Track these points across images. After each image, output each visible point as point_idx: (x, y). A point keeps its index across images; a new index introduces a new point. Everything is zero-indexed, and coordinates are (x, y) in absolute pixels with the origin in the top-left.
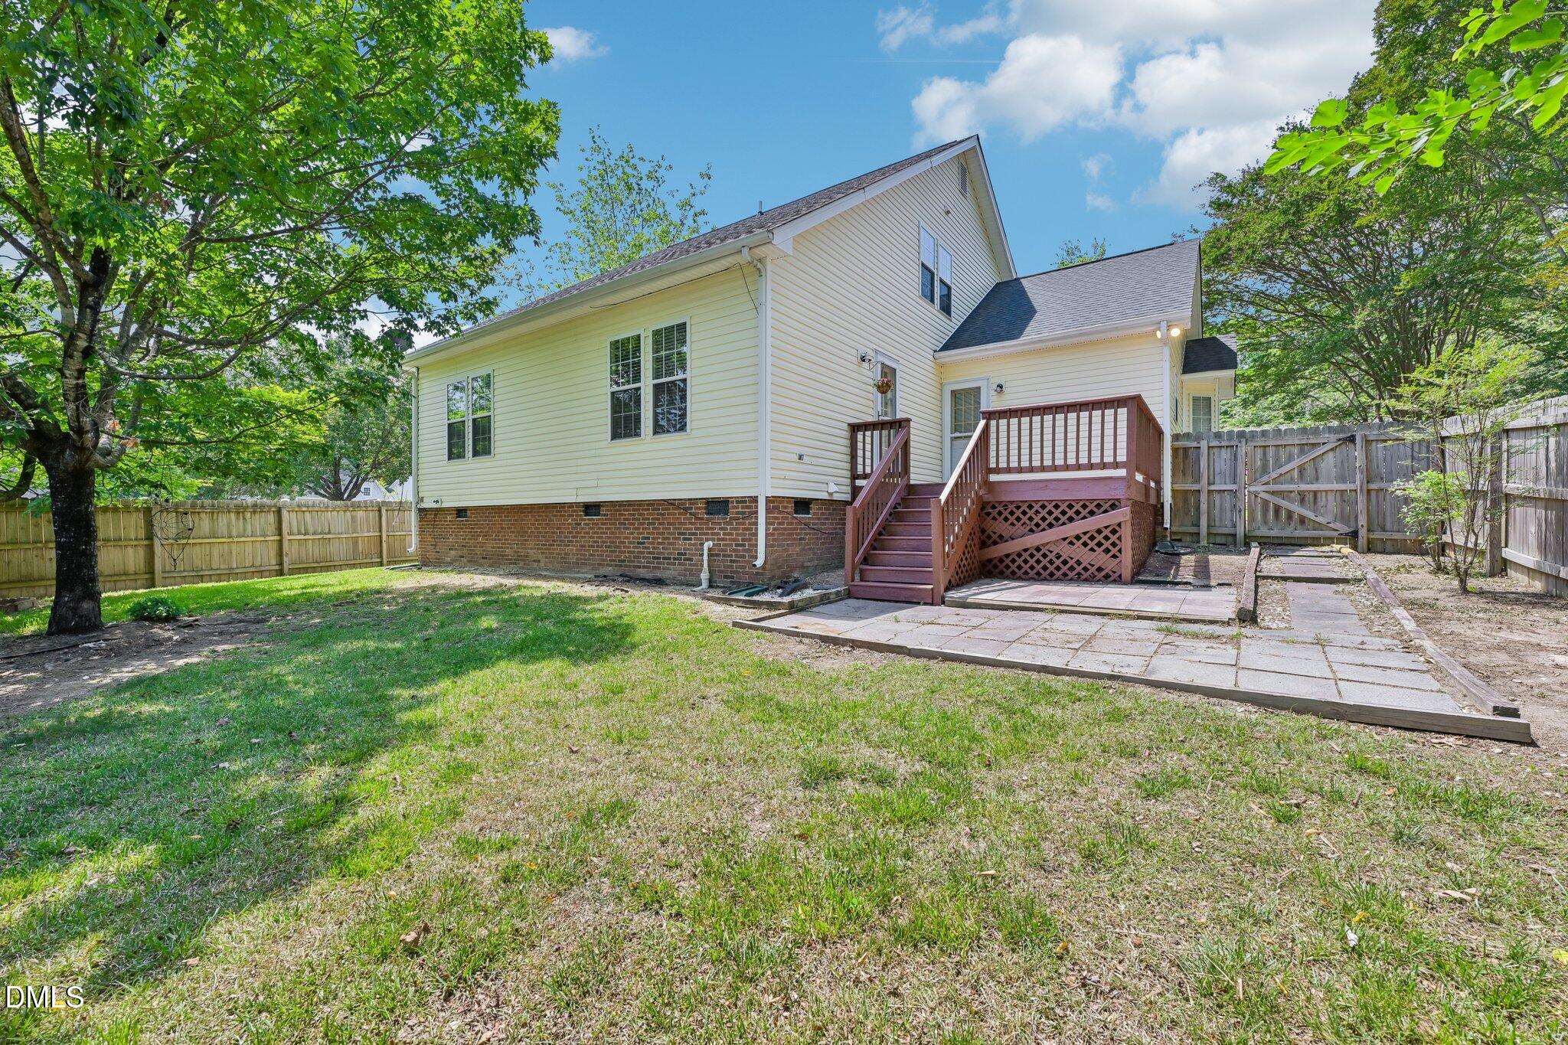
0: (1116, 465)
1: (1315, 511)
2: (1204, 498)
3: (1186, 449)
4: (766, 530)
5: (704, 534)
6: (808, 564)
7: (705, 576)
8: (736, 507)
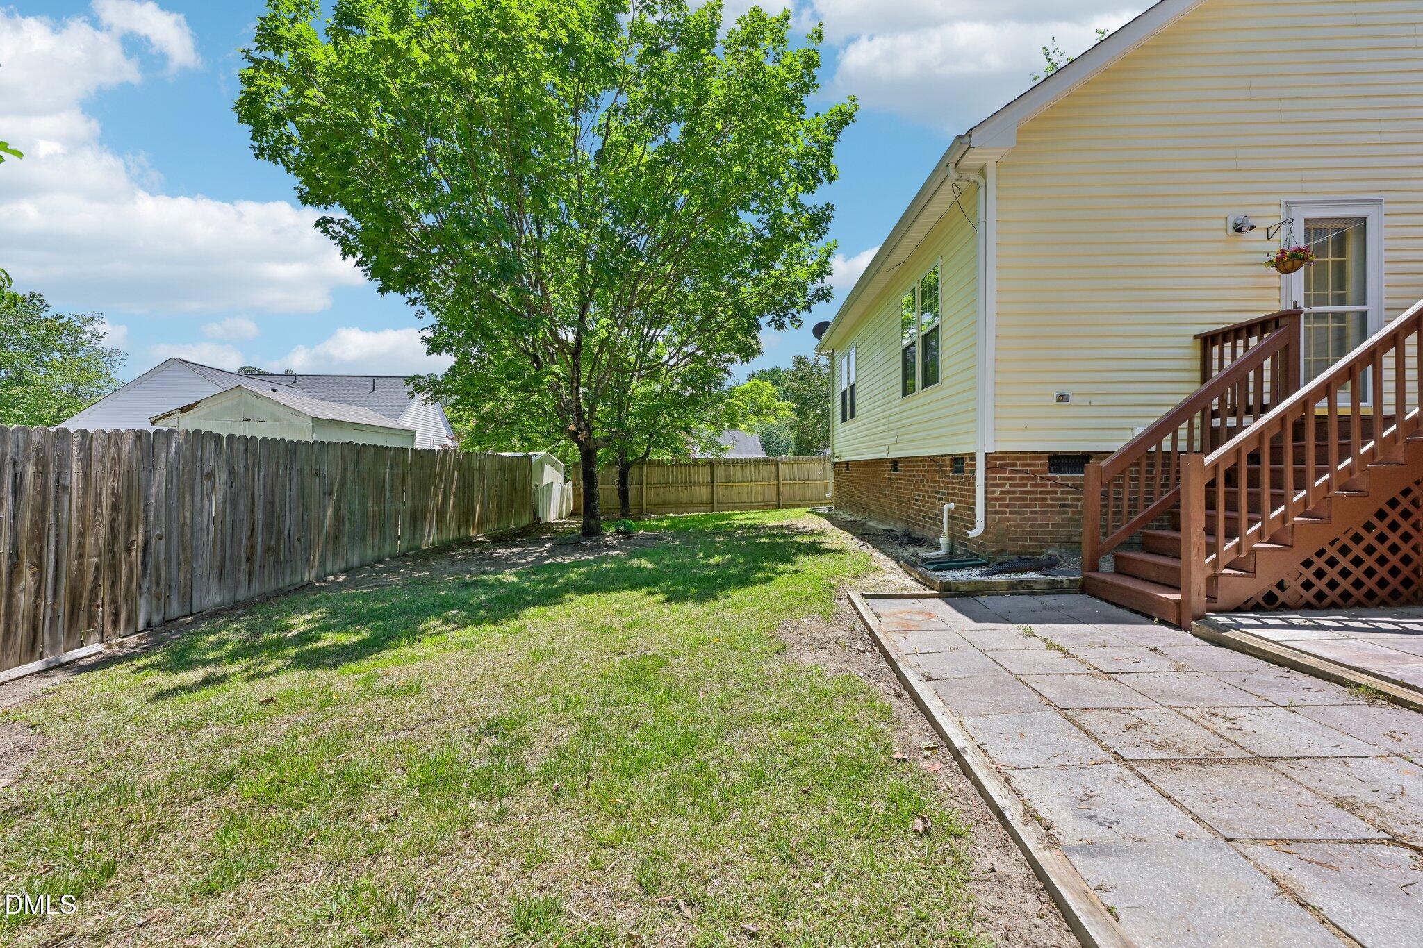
4: (986, 492)
5: (950, 494)
6: (1076, 539)
7: (944, 540)
8: (968, 465)
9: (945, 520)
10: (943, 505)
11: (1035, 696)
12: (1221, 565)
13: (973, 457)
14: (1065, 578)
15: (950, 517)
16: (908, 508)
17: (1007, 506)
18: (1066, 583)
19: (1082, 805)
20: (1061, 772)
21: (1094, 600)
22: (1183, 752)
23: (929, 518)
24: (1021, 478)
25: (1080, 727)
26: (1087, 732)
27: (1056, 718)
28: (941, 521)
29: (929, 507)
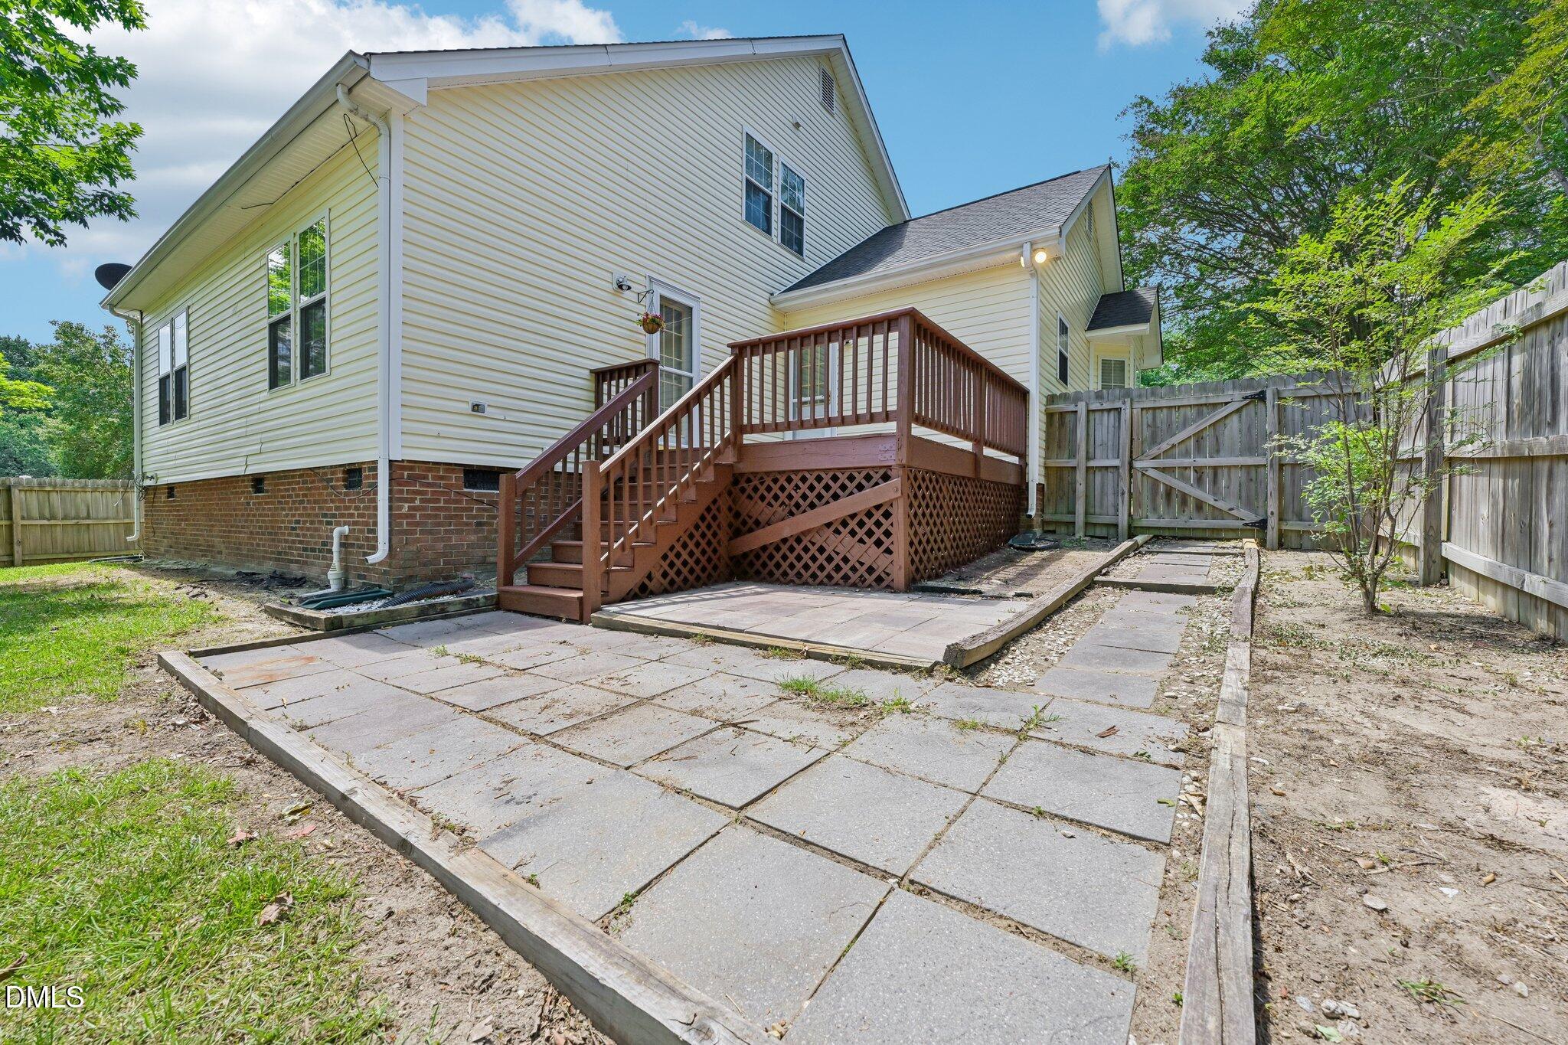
0: (887, 417)
1: (1214, 494)
2: (1080, 477)
3: (1062, 414)
4: (390, 508)
5: (342, 516)
6: (492, 559)
7: (333, 575)
8: (368, 477)
9: (335, 548)
10: (332, 531)
11: (449, 709)
12: (612, 562)
13: (373, 466)
14: (481, 596)
15: (342, 545)
16: (280, 541)
17: (418, 524)
18: (482, 601)
19: (499, 793)
20: (477, 772)
21: (508, 614)
22: (589, 714)
23: (313, 550)
24: (433, 493)
25: (497, 723)
26: (504, 725)
27: (474, 720)
28: (330, 552)
29: (312, 536)
